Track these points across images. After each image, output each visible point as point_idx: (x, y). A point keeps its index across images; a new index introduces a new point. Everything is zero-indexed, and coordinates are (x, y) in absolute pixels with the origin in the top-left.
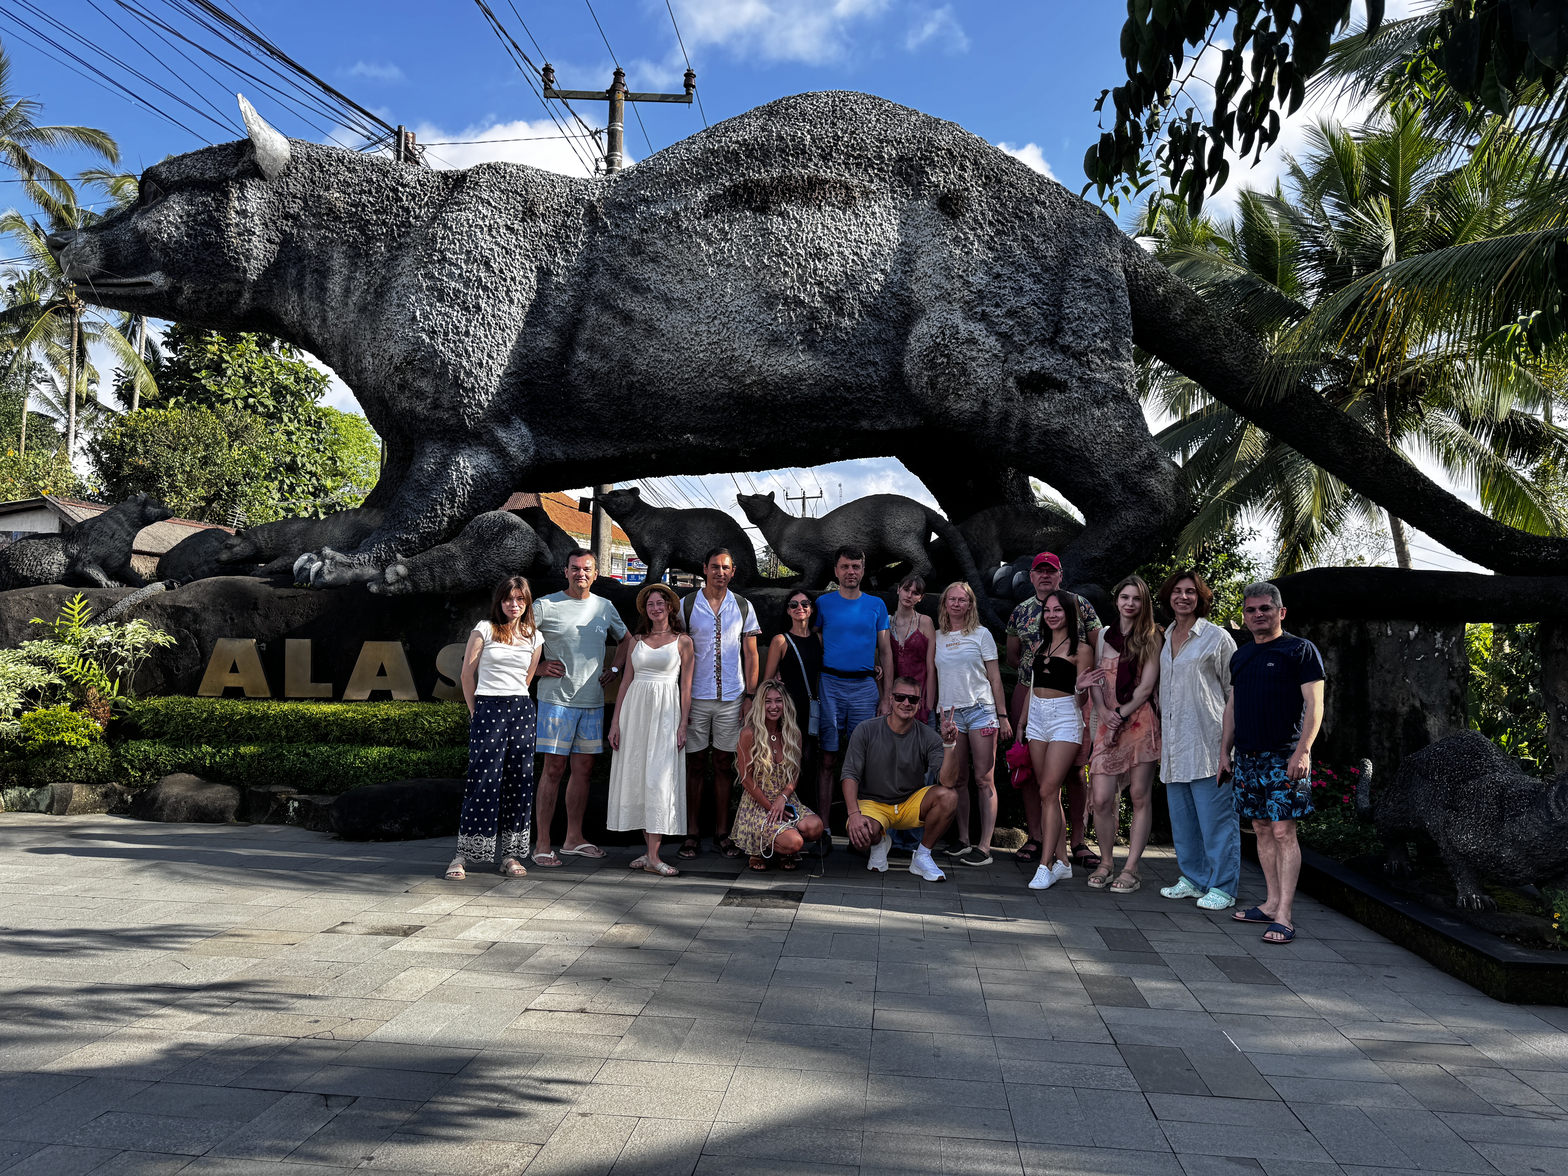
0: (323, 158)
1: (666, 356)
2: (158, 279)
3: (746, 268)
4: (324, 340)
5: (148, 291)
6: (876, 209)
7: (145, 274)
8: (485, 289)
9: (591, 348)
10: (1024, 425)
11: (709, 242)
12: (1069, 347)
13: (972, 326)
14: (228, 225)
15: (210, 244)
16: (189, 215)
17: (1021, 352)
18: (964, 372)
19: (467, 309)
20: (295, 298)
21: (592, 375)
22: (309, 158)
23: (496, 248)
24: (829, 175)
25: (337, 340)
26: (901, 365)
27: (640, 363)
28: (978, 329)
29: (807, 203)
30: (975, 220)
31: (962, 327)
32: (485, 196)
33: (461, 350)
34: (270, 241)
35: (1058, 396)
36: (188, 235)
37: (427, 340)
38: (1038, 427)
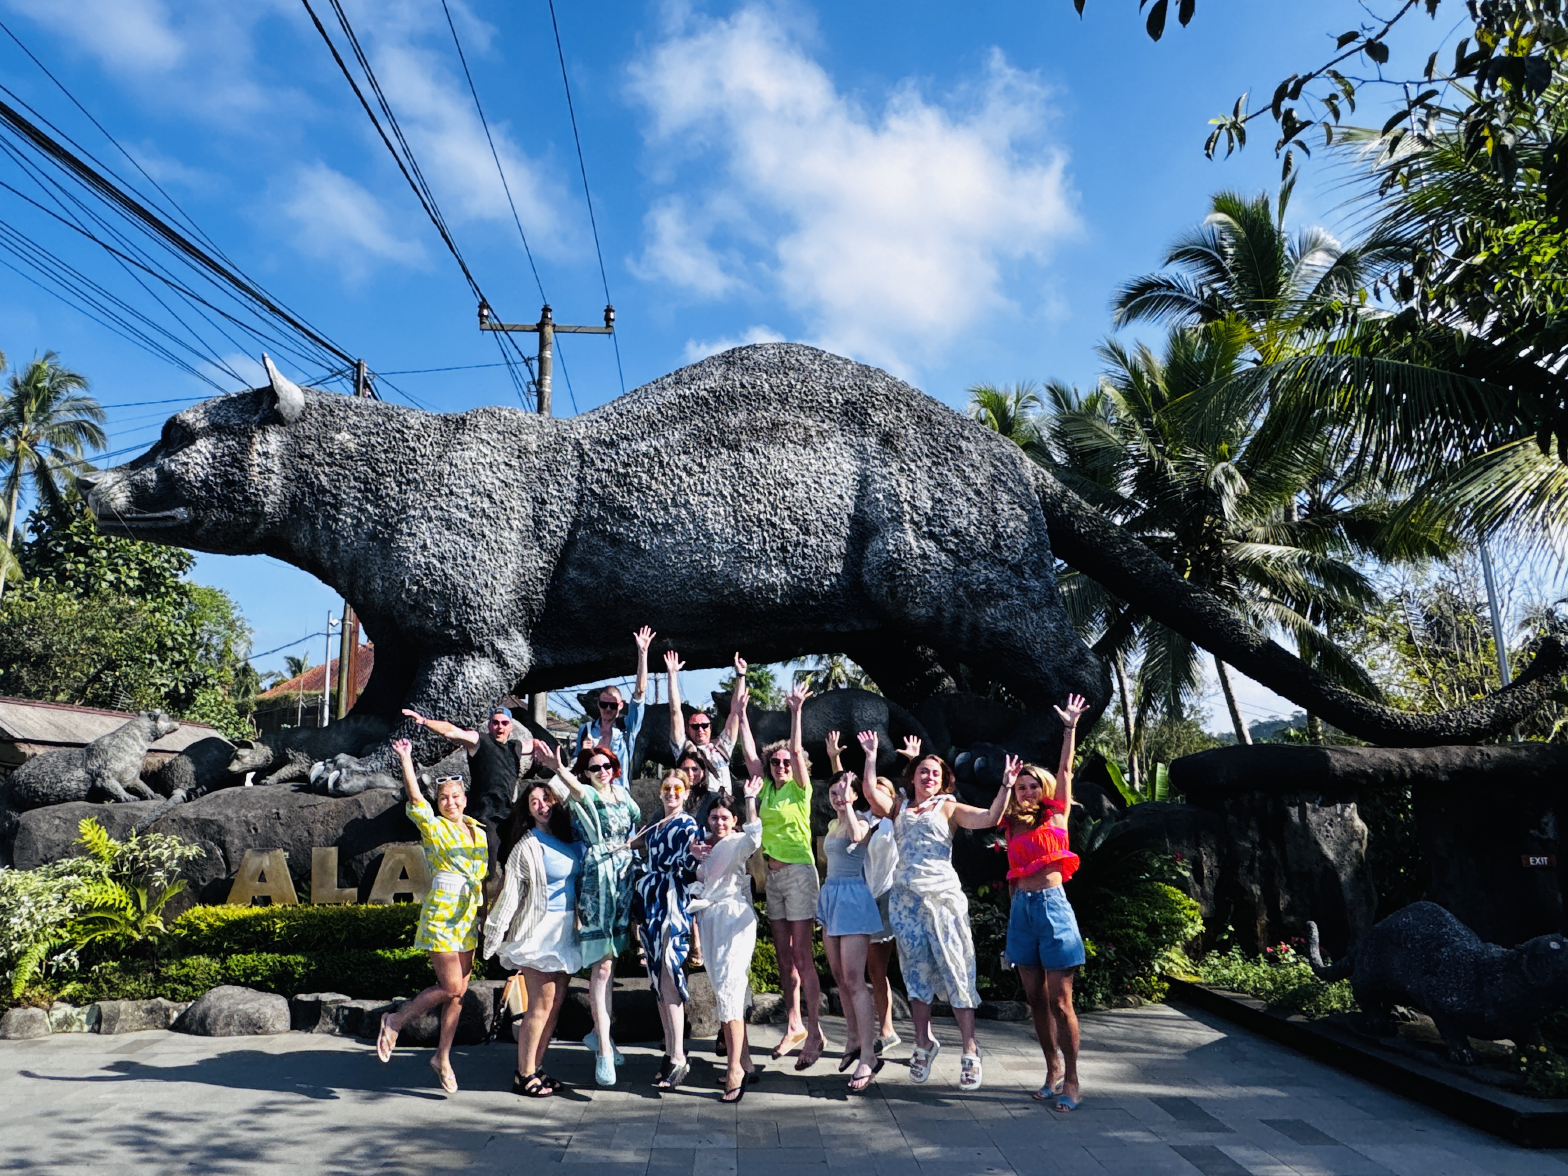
3: (724, 497)
11: (689, 474)
24: (790, 417)
29: (772, 441)
35: (1002, 604)
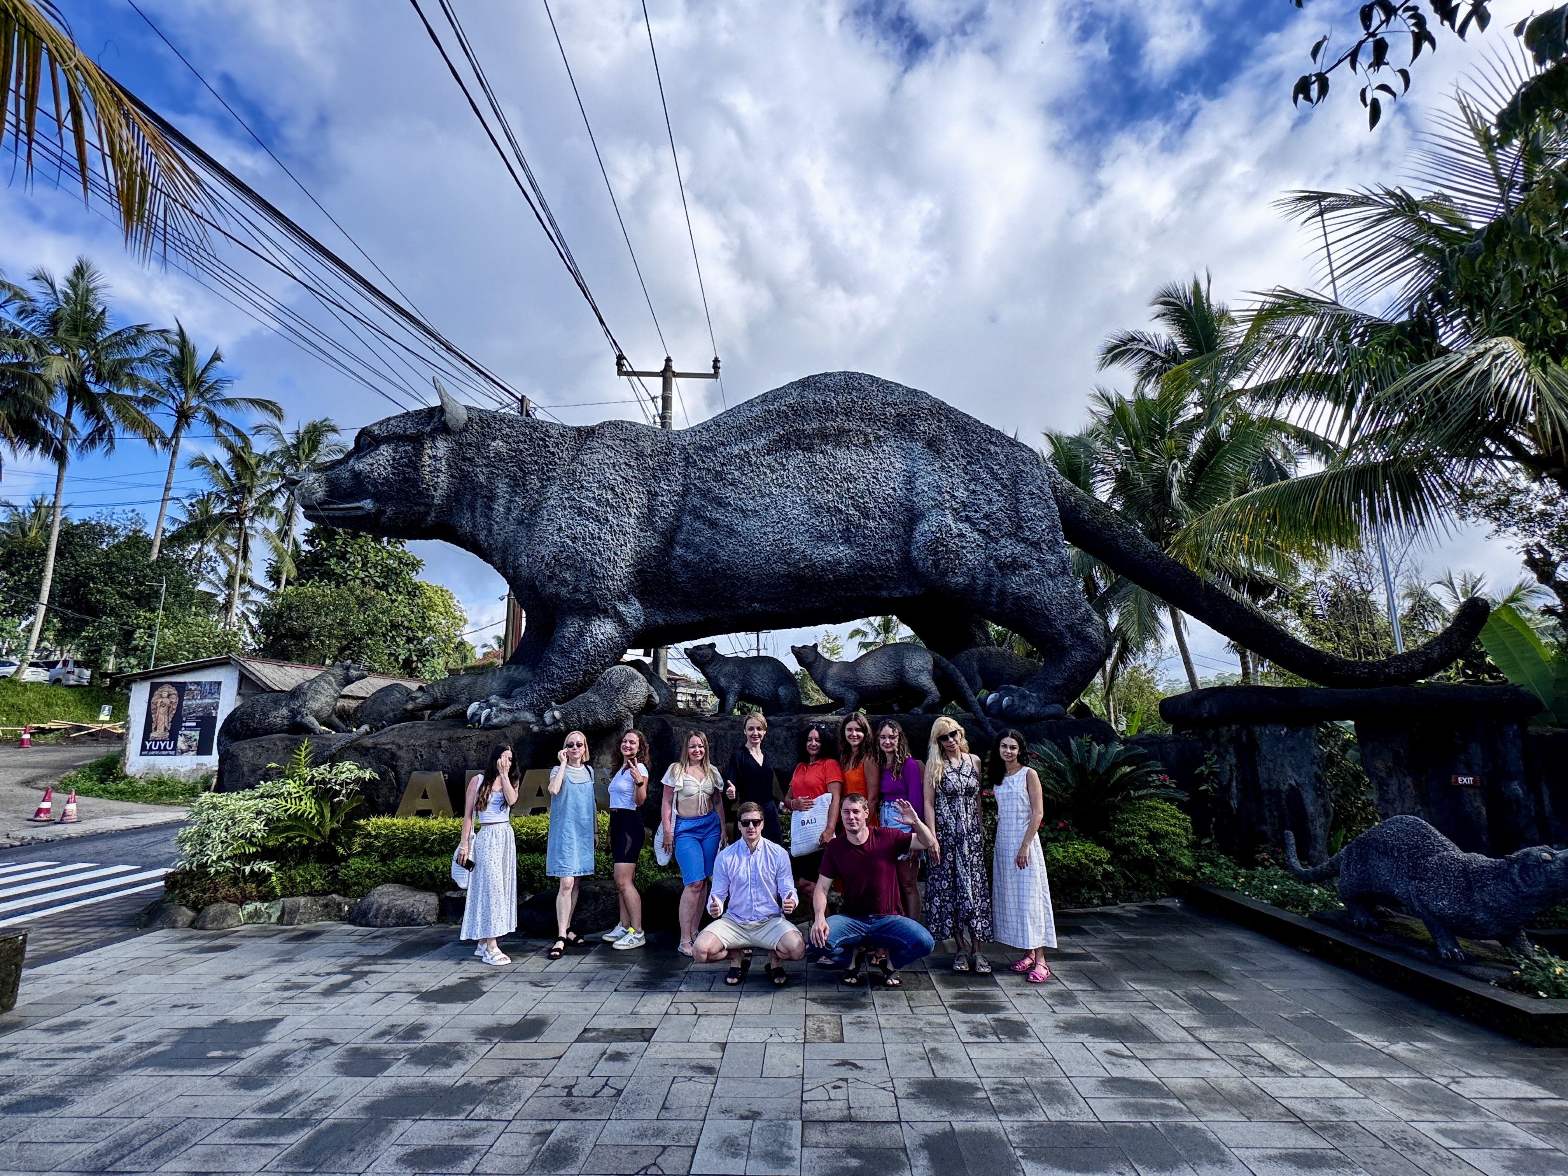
0: (490, 420)
1: (742, 550)
2: (368, 504)
3: (800, 488)
4: (489, 545)
5: (360, 513)
6: (885, 448)
7: (358, 501)
8: (612, 506)
9: (686, 545)
10: (1002, 592)
11: (772, 471)
12: (1028, 539)
13: (961, 526)
14: (423, 466)
15: (409, 480)
16: (394, 459)
17: (997, 543)
18: (958, 557)
19: (599, 521)
20: (468, 515)
21: (686, 564)
22: (481, 419)
23: (619, 479)
24: (853, 426)
25: (500, 545)
26: (909, 552)
27: (723, 554)
28: (965, 527)
29: (838, 445)
30: (952, 454)
31: (953, 526)
32: (609, 443)
33: (595, 551)
34: (452, 476)
35: (1025, 573)
36: (393, 474)
37: (571, 544)
38: (1012, 594)
